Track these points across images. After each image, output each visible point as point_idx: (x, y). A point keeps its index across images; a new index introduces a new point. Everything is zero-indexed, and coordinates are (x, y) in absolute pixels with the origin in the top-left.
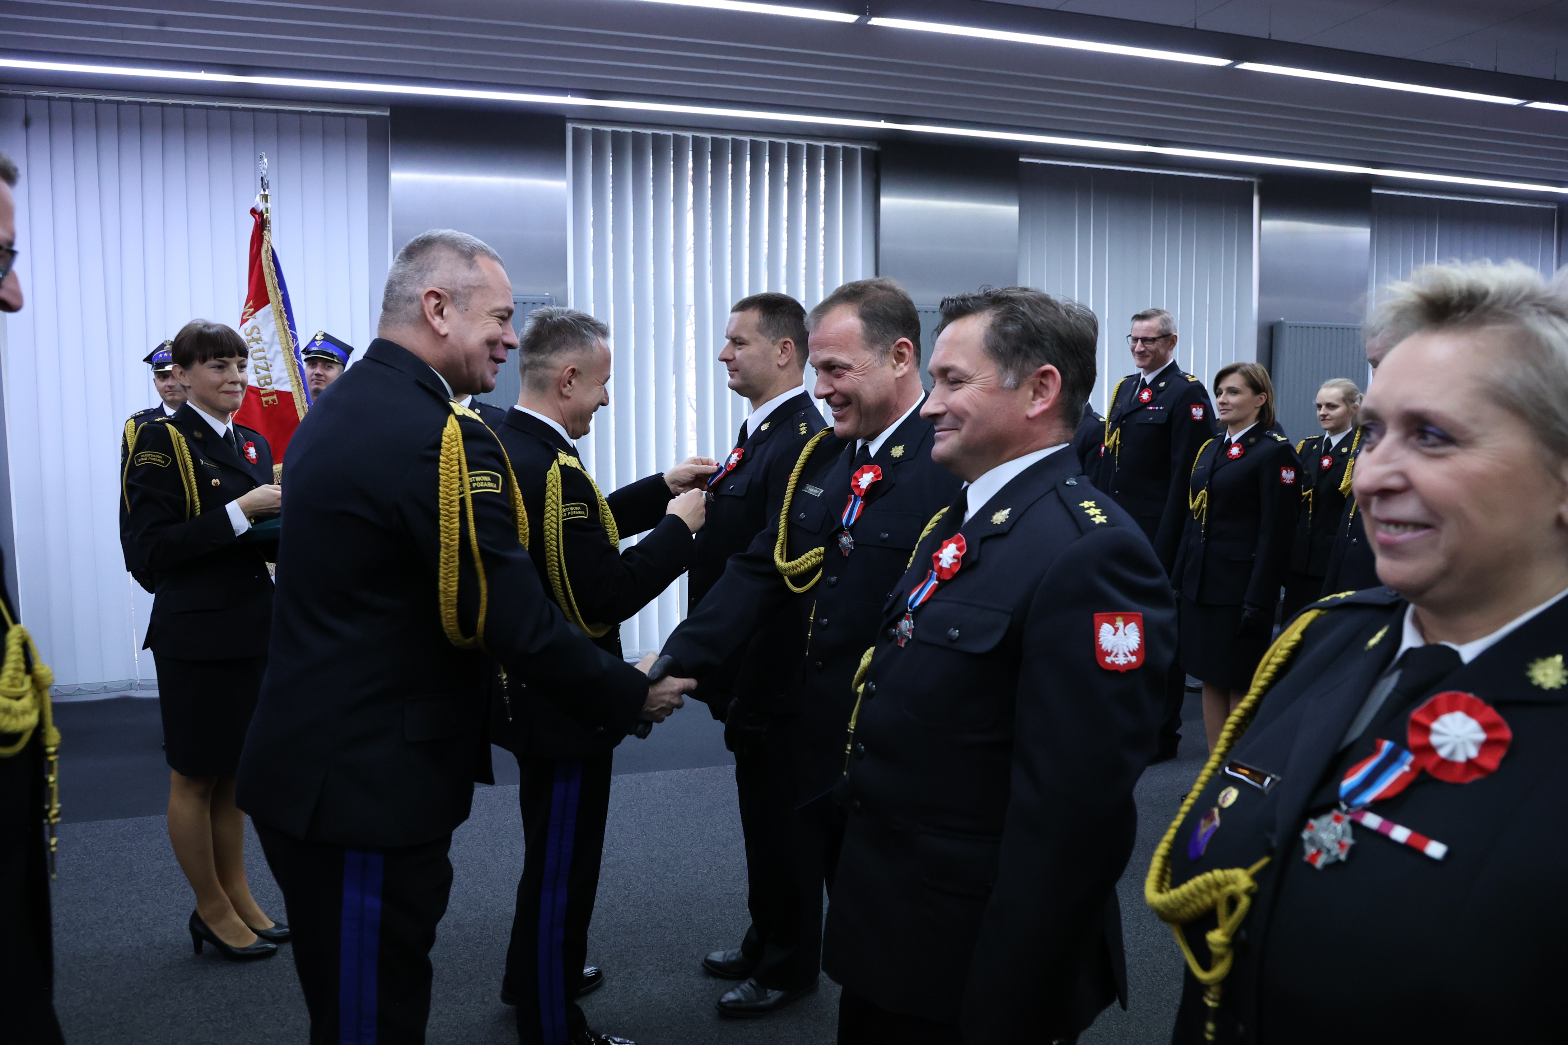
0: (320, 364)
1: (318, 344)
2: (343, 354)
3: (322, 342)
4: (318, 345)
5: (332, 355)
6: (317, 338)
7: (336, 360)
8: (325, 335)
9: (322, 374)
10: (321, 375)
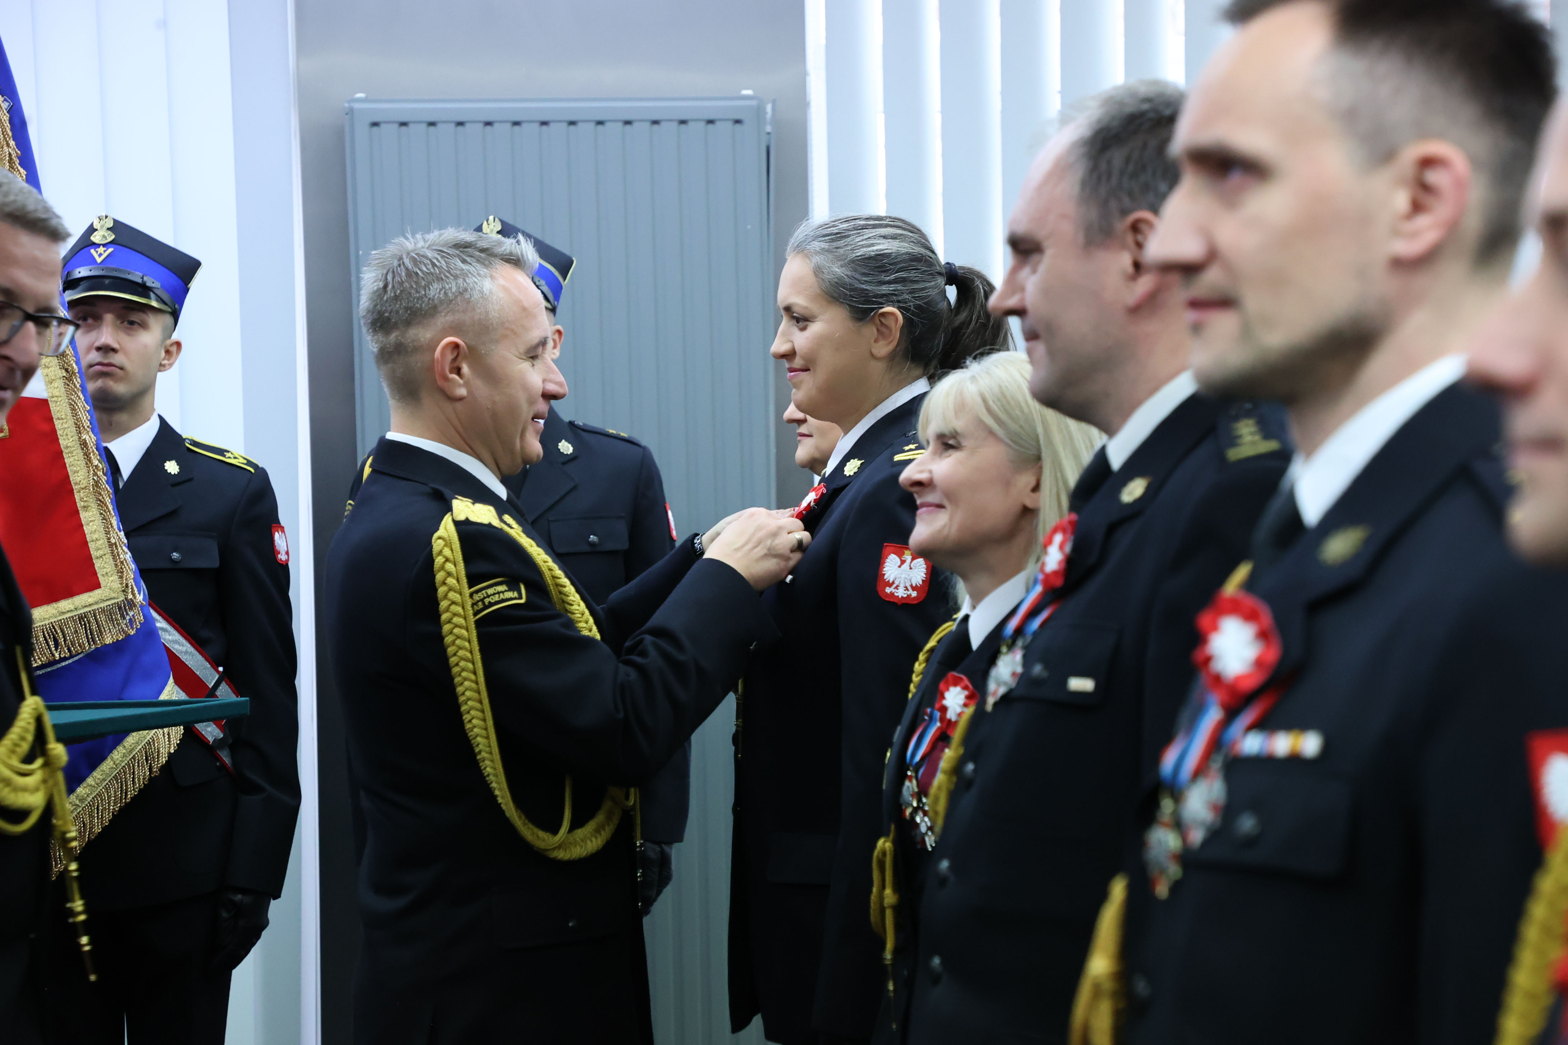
0: (109, 317)
1: (99, 255)
2: (174, 280)
3: (110, 250)
4: (99, 260)
5: (143, 289)
6: (96, 238)
7: (154, 304)
8: (118, 227)
9: (115, 345)
10: (114, 350)
